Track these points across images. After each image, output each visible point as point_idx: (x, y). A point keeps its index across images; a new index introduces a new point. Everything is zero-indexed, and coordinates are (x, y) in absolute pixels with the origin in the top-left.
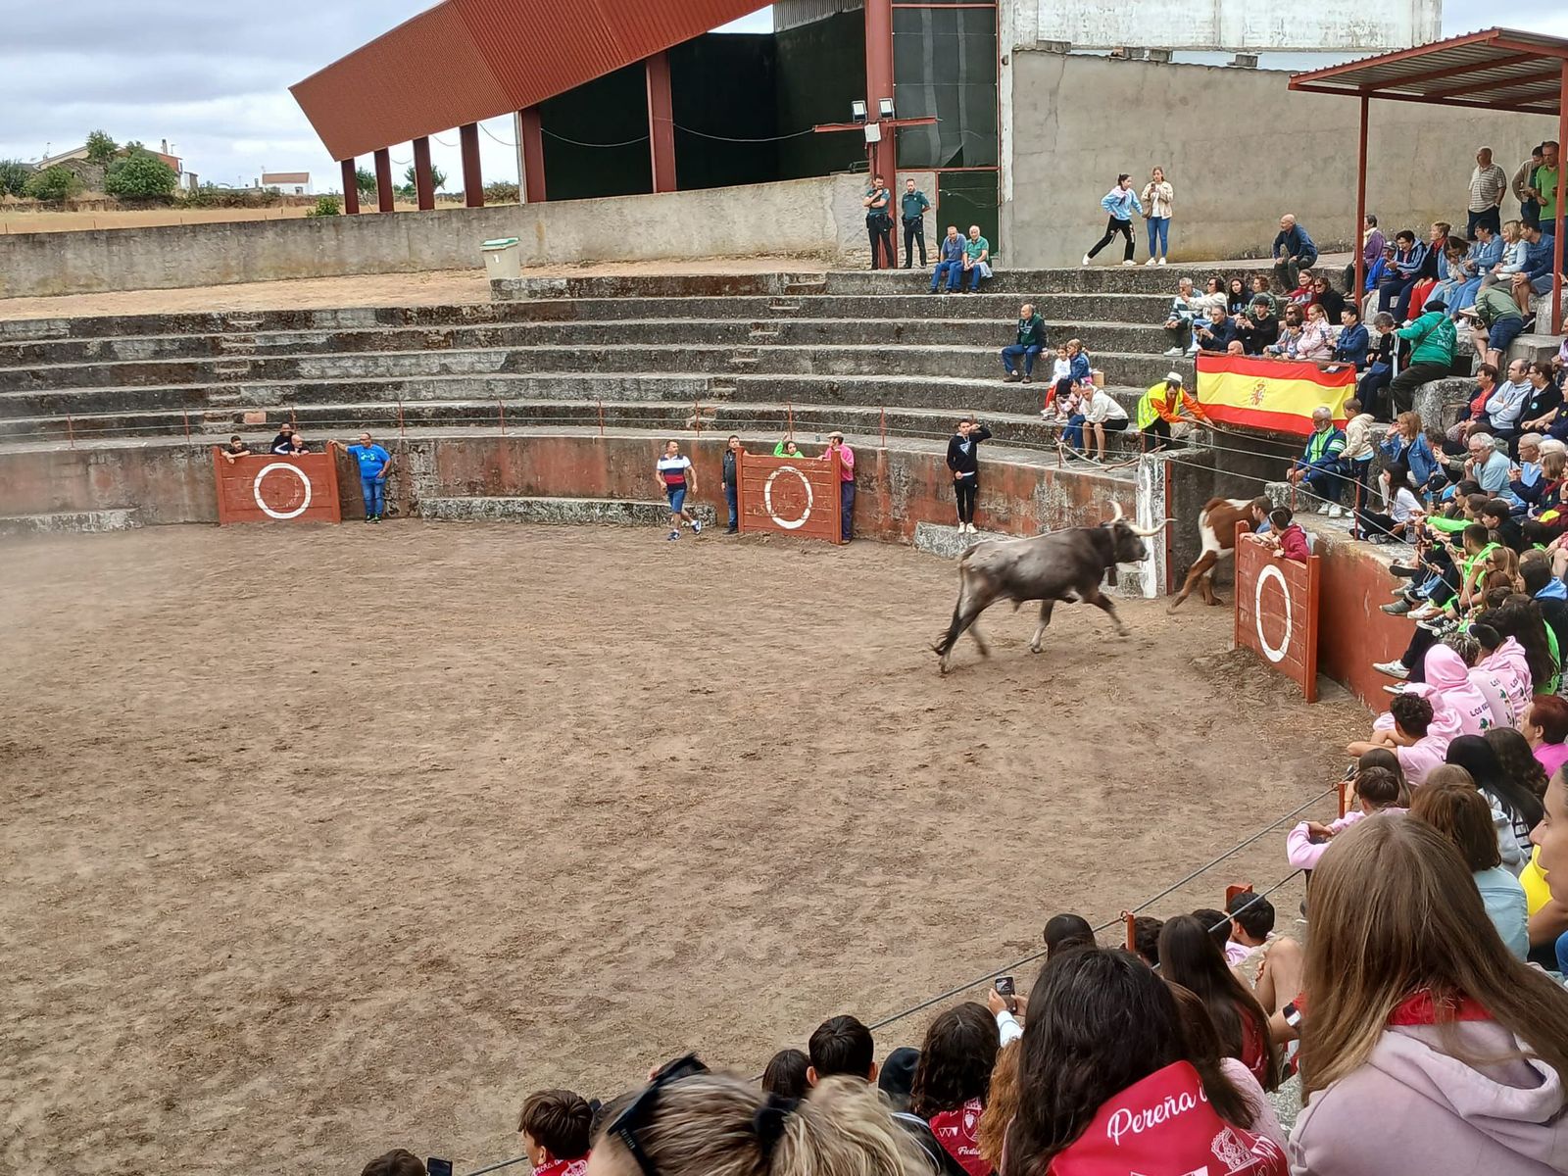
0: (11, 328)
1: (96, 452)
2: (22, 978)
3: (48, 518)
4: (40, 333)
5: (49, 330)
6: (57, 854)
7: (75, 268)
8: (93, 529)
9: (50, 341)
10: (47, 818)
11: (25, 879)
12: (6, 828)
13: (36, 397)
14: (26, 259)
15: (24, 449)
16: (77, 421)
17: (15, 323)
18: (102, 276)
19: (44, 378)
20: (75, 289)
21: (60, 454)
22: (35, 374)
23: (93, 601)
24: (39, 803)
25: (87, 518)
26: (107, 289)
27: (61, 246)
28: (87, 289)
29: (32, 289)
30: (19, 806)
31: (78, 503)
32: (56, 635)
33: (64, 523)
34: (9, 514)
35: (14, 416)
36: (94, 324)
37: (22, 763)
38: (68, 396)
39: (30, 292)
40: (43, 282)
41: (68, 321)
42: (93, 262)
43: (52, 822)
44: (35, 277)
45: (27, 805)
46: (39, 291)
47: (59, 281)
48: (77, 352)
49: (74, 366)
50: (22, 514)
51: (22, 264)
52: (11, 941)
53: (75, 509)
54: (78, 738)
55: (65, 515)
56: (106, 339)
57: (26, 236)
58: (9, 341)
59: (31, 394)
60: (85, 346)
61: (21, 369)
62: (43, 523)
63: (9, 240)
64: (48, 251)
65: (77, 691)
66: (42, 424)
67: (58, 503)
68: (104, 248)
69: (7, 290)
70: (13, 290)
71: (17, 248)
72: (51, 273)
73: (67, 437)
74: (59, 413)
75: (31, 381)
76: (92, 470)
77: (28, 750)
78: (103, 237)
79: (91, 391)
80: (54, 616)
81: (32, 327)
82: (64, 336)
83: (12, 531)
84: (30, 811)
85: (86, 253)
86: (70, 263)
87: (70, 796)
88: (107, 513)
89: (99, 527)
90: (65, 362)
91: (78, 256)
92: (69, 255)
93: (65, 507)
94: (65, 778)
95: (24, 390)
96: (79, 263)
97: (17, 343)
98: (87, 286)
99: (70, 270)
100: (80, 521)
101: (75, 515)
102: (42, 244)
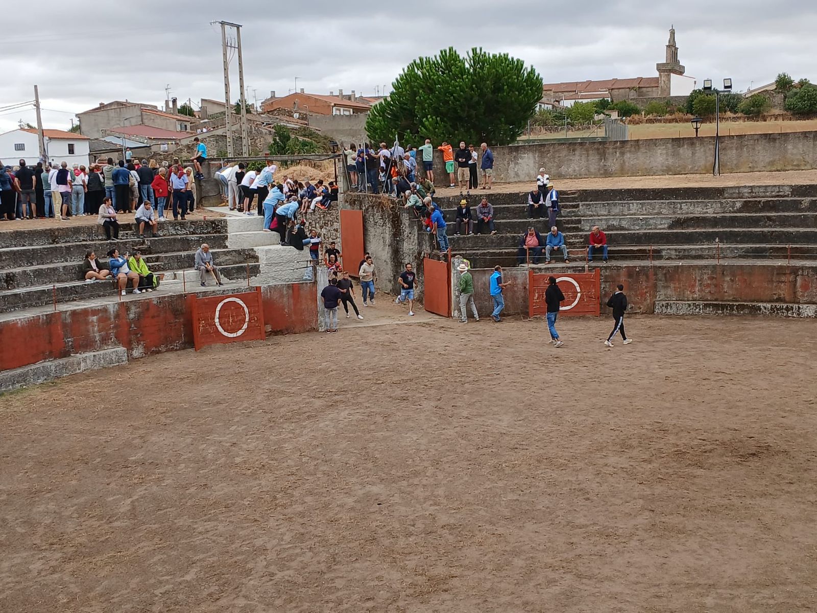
0: (756, 190)
1: (803, 268)
2: (804, 605)
3: (769, 305)
4: (773, 193)
5: (778, 192)
6: (811, 525)
7: (792, 154)
8: (795, 315)
9: (779, 199)
10: (800, 499)
11: (793, 538)
12: (776, 501)
13: (769, 232)
14: (764, 149)
15: (759, 263)
16: (792, 248)
17: (759, 187)
18: (807, 159)
19: (774, 221)
20: (790, 167)
21: (781, 267)
22: (769, 218)
23: (801, 361)
24: (793, 488)
25: (792, 308)
26: (809, 167)
27: (785, 141)
28: (798, 167)
29: (764, 167)
30: (779, 488)
31: (787, 298)
32: (782, 379)
33: (778, 309)
34: (745, 301)
35: (754, 242)
36: (806, 189)
37: (778, 459)
38: (787, 232)
39: (764, 169)
40: (772, 163)
41: (791, 186)
42: (803, 151)
43: (804, 503)
44: (767, 160)
45: (786, 488)
46: (769, 168)
47: (781, 162)
48: (795, 206)
49: (793, 214)
50: (753, 301)
51: (761, 152)
52: (793, 578)
53: (785, 302)
54: (809, 450)
55: (778, 305)
56: (814, 199)
57: (766, 135)
58: (755, 197)
59: (766, 230)
60: (800, 202)
61: (761, 215)
62: (765, 308)
63: (756, 137)
64: (777, 144)
65: (803, 418)
66: (771, 248)
67: (775, 297)
68: (811, 143)
69: (750, 167)
70: (754, 167)
71: (760, 142)
72: (777, 157)
73: (786, 257)
74: (781, 242)
75: (766, 222)
76: (799, 279)
77: (779, 451)
78: (812, 136)
79: (802, 230)
80: (779, 367)
81: (769, 189)
82: (787, 196)
83: (747, 311)
84: (788, 492)
85: (800, 146)
86: (789, 152)
87: (812, 488)
88: (805, 306)
89: (799, 315)
90: (787, 212)
91: (794, 147)
92: (790, 147)
93: (779, 300)
94: (806, 475)
95: (762, 227)
96: (795, 151)
97: (761, 199)
98: (798, 165)
99: (789, 156)
100: (787, 309)
101: (785, 306)
102: (774, 140)
